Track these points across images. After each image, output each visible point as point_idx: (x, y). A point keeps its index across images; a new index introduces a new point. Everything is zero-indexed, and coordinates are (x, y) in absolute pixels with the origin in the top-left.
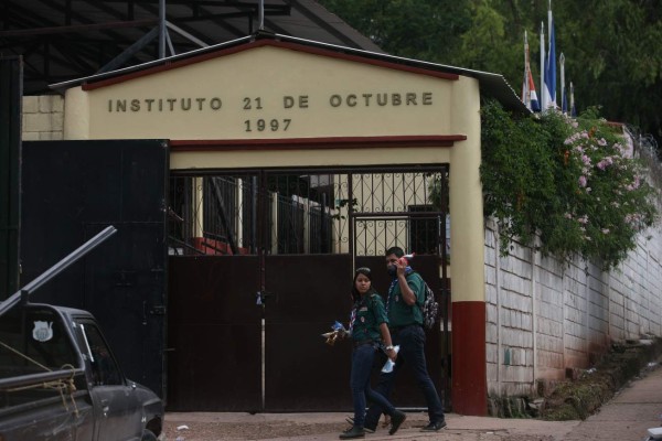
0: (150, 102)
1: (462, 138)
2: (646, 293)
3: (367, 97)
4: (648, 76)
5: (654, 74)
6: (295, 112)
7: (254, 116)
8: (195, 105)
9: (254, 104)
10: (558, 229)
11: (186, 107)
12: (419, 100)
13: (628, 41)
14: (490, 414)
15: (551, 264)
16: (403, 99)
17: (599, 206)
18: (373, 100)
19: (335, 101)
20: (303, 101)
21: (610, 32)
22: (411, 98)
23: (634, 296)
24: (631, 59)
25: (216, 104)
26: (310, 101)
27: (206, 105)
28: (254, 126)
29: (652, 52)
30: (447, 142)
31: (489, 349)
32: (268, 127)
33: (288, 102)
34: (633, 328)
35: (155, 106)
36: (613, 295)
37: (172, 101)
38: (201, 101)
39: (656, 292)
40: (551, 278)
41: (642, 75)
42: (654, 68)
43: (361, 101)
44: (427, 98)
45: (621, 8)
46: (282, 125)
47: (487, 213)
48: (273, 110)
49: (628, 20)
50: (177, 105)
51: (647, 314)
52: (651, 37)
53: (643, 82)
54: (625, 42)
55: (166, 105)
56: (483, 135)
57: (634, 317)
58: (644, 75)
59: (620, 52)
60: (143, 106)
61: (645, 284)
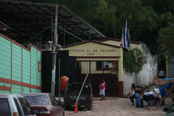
0: (73, 50)
1: (120, 57)
2: (144, 76)
3: (106, 50)
4: (143, 20)
5: (144, 20)
6: (95, 52)
7: (89, 53)
8: (80, 51)
9: (89, 51)
10: (133, 69)
11: (78, 51)
12: (114, 51)
13: (138, 10)
14: (124, 98)
15: (130, 74)
16: (111, 51)
17: (139, 64)
18: (107, 51)
19: (101, 51)
20: (96, 51)
21: (134, 8)
22: (113, 51)
23: (142, 77)
24: (139, 15)
25: (83, 51)
26: (97, 51)
27: (81, 51)
28: (89, 54)
29: (144, 13)
30: (118, 57)
31: (124, 88)
32: (91, 55)
33: (94, 51)
34: (141, 84)
35: (73, 51)
36: (138, 78)
37: (76, 50)
38: (81, 50)
39: (145, 76)
40: (130, 76)
41: (141, 20)
42: (144, 18)
43: (105, 51)
44: (115, 51)
45: (137, 2)
46: (93, 54)
47: (124, 68)
48: (92, 52)
49: (138, 5)
50: (77, 51)
51: (144, 80)
52: (144, 10)
53: (141, 21)
54: (137, 11)
55: (75, 51)
56: (123, 56)
57: (141, 81)
58: (142, 20)
59: (136, 13)
60: (72, 51)
61: (144, 74)
